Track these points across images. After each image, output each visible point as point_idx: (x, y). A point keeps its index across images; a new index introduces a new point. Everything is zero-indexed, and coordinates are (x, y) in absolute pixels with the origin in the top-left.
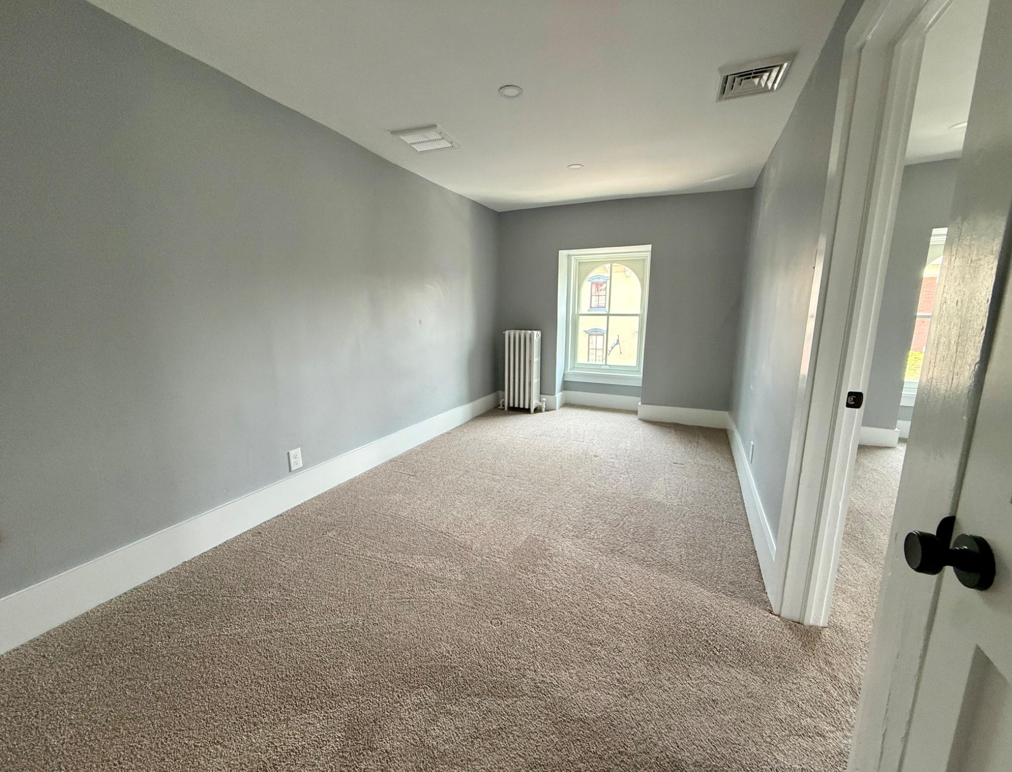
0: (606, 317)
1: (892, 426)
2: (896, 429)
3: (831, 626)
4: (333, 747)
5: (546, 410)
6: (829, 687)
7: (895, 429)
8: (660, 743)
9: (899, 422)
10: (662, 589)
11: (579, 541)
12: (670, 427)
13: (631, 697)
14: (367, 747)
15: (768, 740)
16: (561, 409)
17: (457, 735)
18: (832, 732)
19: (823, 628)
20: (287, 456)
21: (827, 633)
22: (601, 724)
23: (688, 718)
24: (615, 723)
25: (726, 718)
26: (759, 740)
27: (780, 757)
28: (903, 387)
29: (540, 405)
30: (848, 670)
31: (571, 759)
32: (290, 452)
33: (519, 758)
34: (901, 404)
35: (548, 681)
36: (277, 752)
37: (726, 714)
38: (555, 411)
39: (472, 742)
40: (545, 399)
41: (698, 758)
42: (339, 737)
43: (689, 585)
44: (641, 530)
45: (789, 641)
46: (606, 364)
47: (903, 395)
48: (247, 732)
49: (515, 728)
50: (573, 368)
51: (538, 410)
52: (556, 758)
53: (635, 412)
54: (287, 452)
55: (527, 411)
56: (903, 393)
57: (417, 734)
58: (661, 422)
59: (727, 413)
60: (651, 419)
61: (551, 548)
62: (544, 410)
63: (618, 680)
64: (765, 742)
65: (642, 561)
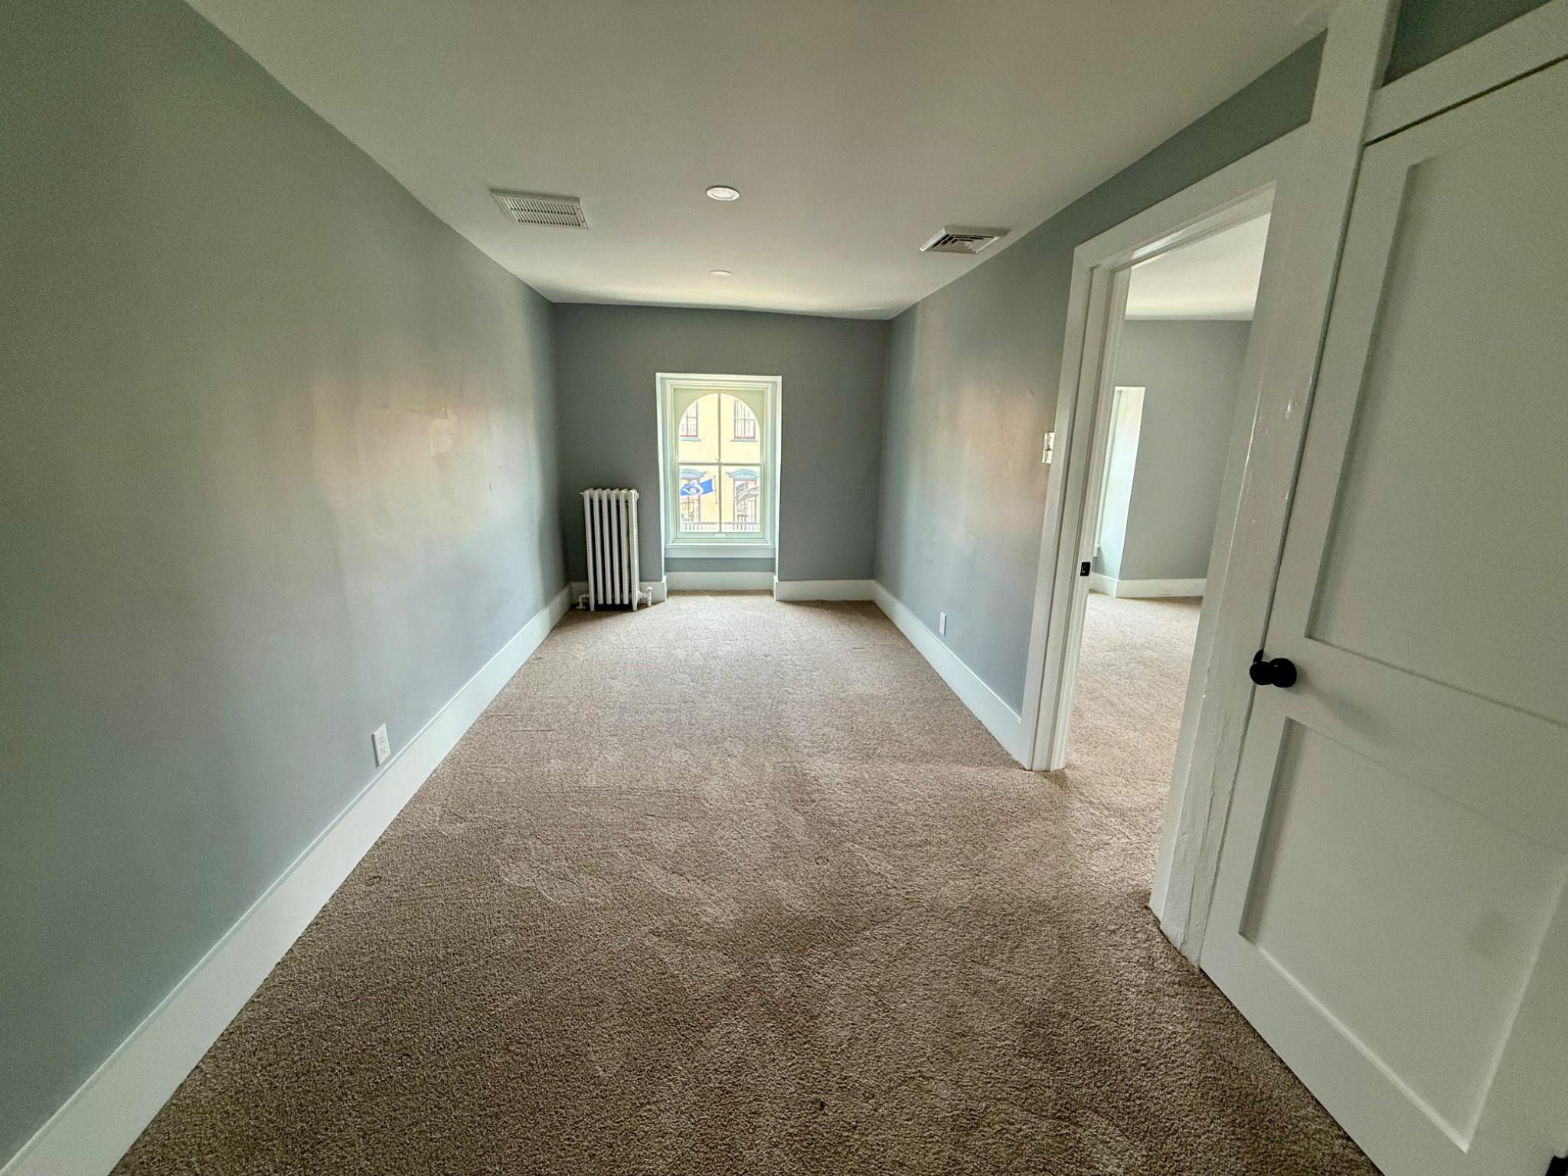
0: (717, 467)
3: (1068, 766)
4: (775, 1037)
5: (653, 604)
6: (1092, 810)
8: (1023, 896)
10: (937, 778)
11: (829, 755)
12: (817, 607)
13: (981, 874)
14: (808, 1018)
15: (1082, 861)
16: (670, 598)
17: (878, 967)
18: (1111, 839)
19: (1063, 769)
20: (371, 739)
21: (1067, 771)
22: (976, 902)
23: (1028, 870)
24: (984, 897)
25: (1050, 858)
26: (1077, 863)
27: (1095, 868)
29: (645, 597)
30: (1094, 794)
31: (976, 937)
32: (375, 733)
33: (939, 957)
35: (911, 890)
36: (722, 1073)
37: (1048, 856)
38: (663, 603)
39: (894, 965)
40: (651, 588)
41: (1052, 894)
42: (773, 1026)
43: (956, 768)
44: (878, 728)
45: (1050, 787)
46: (720, 532)
48: (666, 1077)
49: (918, 938)
50: (676, 539)
51: (642, 605)
52: (965, 942)
53: (770, 593)
54: (370, 735)
55: (627, 608)
57: (842, 985)
58: (805, 602)
59: (872, 582)
60: (797, 599)
61: (808, 771)
62: (650, 603)
63: (962, 865)
64: (1082, 863)
65: (902, 758)
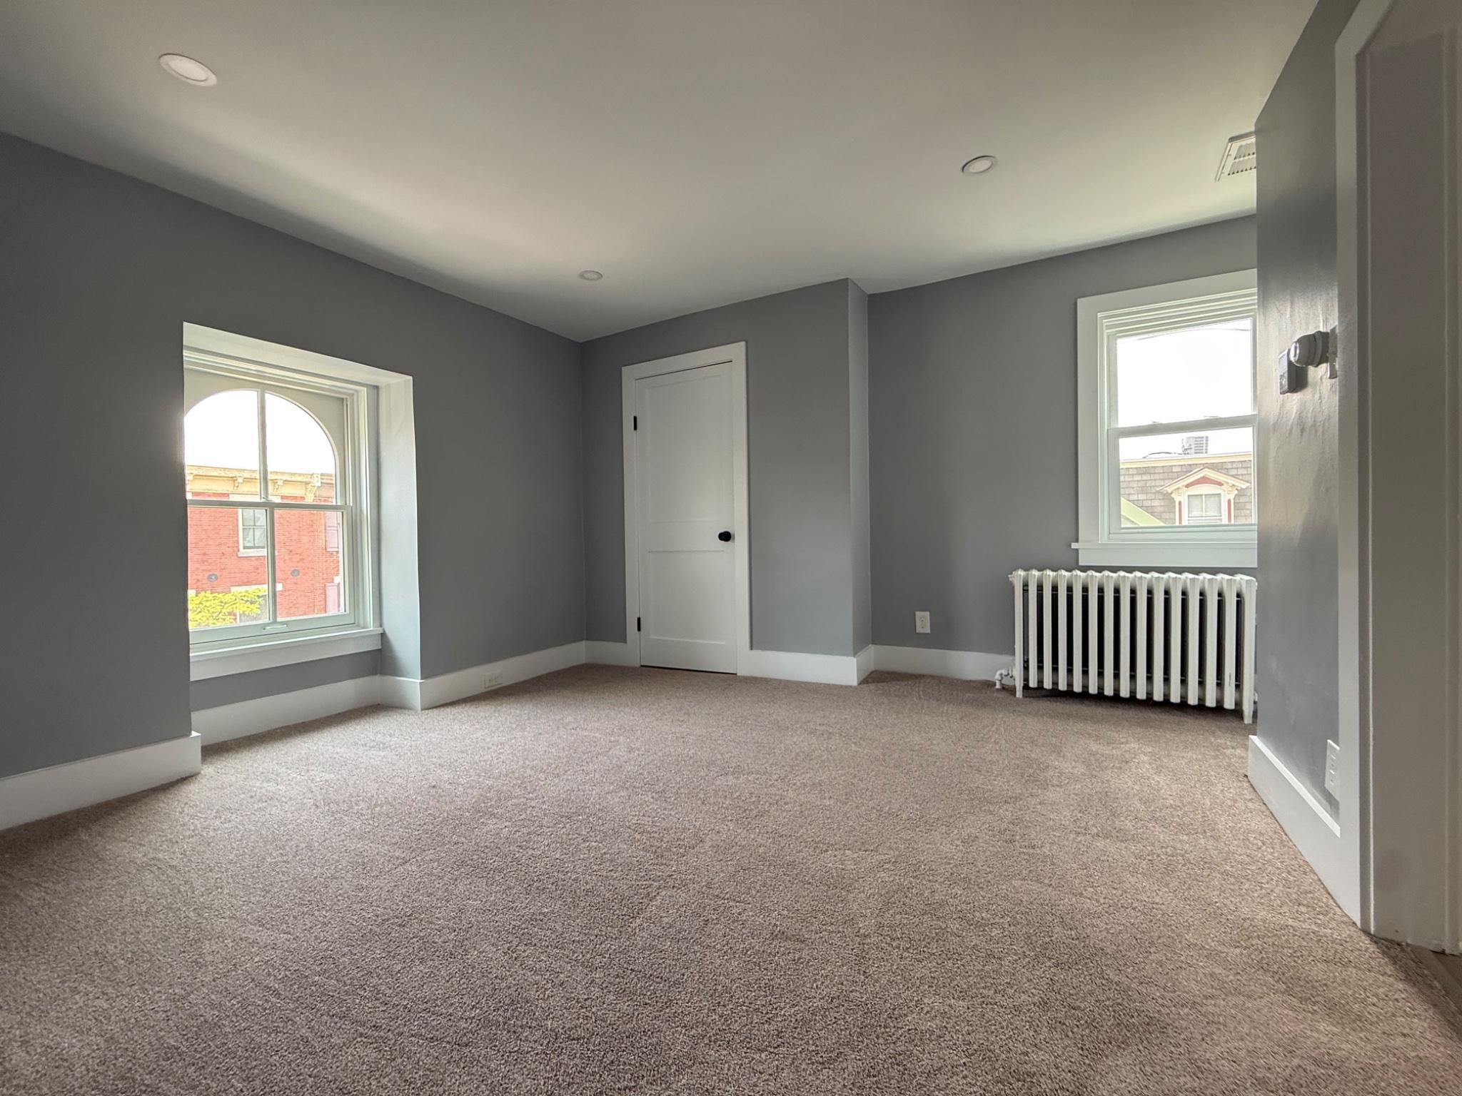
1: (183, 731)
2: (194, 734)
7: (190, 734)
9: (196, 717)
28: (189, 644)
34: (191, 680)
47: (191, 660)
56: (191, 655)
